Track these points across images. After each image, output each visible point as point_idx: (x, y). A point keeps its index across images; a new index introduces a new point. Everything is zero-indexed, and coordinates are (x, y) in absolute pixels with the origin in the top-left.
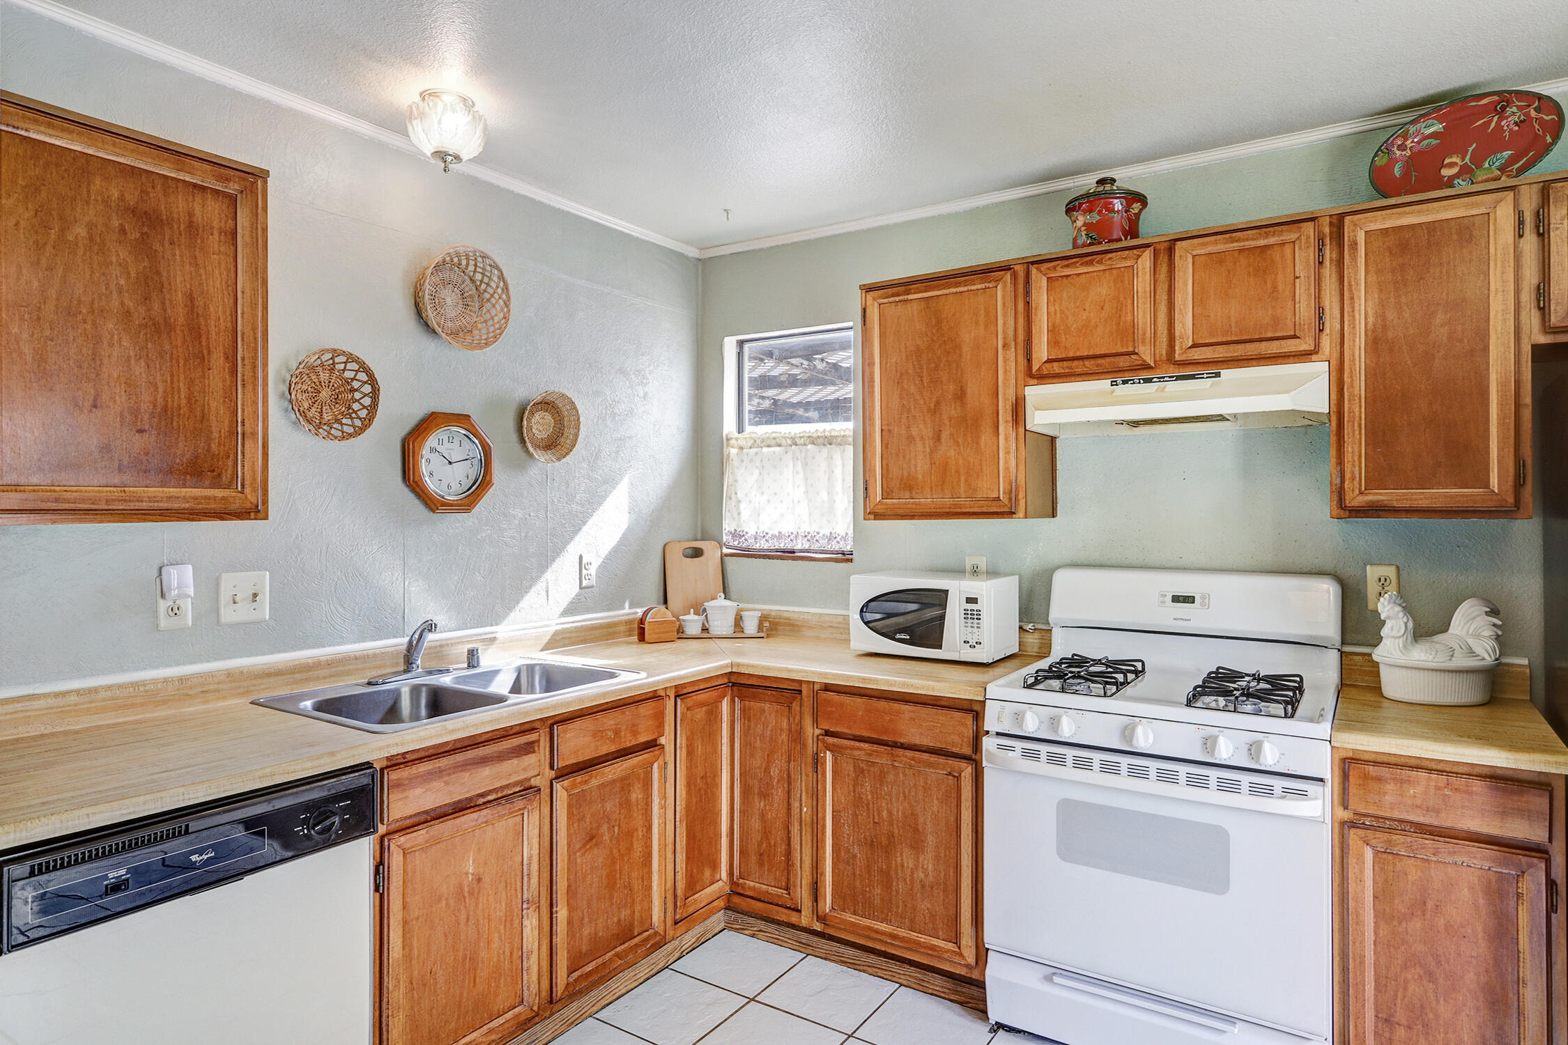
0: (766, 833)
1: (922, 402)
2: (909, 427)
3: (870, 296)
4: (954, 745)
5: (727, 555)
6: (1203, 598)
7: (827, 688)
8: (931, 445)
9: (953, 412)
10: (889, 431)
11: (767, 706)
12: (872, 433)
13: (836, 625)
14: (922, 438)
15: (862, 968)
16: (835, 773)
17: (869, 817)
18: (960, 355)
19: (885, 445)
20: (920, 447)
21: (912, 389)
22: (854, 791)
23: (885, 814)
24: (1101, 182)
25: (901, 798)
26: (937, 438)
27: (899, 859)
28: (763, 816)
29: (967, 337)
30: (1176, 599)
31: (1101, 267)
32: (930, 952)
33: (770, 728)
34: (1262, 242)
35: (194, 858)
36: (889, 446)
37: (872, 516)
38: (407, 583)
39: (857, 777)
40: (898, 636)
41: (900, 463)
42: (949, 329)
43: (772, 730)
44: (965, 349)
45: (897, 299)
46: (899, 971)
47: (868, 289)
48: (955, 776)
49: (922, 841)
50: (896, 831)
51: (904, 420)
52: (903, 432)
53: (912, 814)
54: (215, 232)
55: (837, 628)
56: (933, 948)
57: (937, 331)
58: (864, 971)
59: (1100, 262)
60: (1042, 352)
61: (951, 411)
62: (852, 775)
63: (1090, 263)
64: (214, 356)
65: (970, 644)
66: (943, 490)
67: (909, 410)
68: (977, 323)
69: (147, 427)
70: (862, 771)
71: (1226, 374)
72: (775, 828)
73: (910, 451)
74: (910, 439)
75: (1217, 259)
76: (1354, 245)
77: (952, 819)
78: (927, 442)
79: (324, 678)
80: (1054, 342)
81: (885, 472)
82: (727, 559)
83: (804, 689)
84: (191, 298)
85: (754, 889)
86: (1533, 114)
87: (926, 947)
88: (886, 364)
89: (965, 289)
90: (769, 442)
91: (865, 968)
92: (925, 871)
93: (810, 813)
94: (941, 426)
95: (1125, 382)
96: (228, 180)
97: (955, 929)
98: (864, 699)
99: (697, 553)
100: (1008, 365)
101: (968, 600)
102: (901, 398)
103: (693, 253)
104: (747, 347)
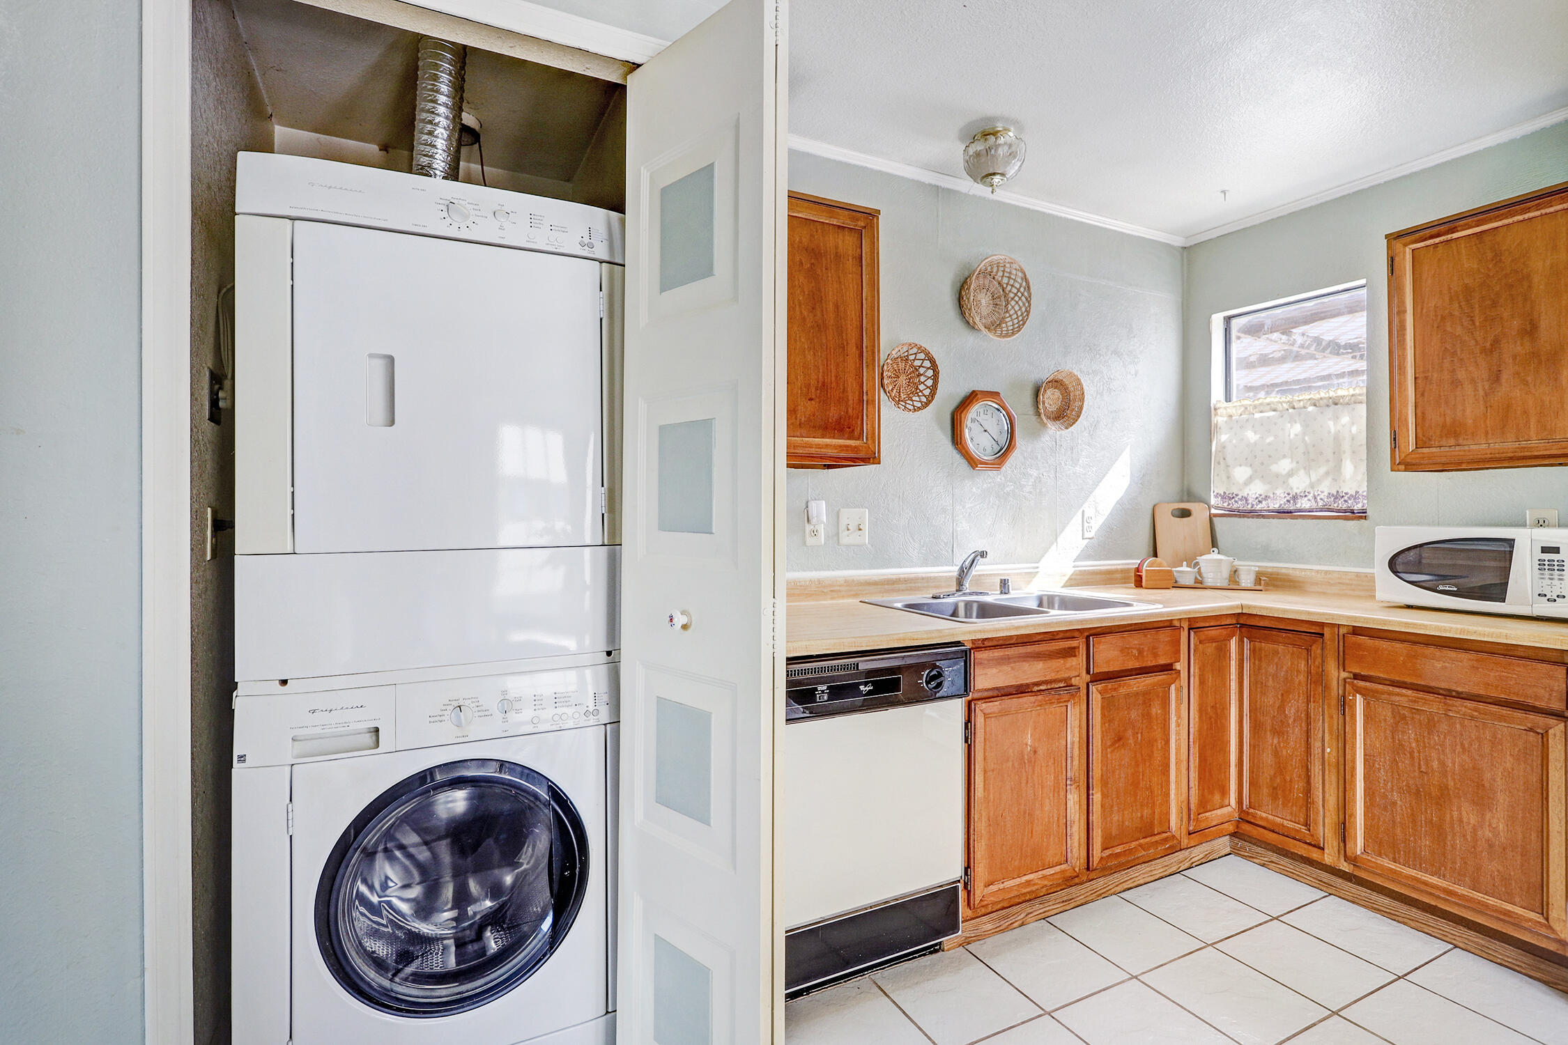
0: (1280, 768)
1: (1473, 343)
2: (1453, 371)
3: (1398, 245)
4: (1537, 698)
5: (1216, 515)
7: (1356, 631)
8: (1487, 387)
9: (1519, 348)
10: (1426, 378)
11: (1281, 648)
12: (1402, 384)
13: (1348, 581)
14: (1473, 381)
15: (1400, 919)
16: (1368, 718)
17: (1413, 765)
18: (1530, 287)
19: (1419, 393)
20: (1469, 389)
21: (1459, 331)
22: (1393, 738)
23: (1435, 764)
25: (1459, 748)
26: (1496, 378)
27: (1455, 814)
28: (1276, 753)
29: (1540, 264)
32: (1502, 917)
33: (1285, 668)
35: (862, 688)
36: (1426, 394)
37: (1402, 467)
38: (955, 524)
39: (1397, 723)
40: (1441, 588)
41: (1442, 410)
42: (1512, 261)
43: (1287, 671)
44: (1536, 279)
45: (1437, 240)
46: (1452, 932)
47: (1393, 238)
48: (1538, 733)
49: (1489, 798)
50: (1451, 783)
51: (1447, 364)
52: (1446, 377)
53: (1474, 768)
54: (850, 258)
55: (1347, 584)
56: (1508, 913)
57: (1495, 265)
58: (1405, 924)
61: (1514, 347)
62: (1390, 720)
64: (850, 346)
65: (1547, 597)
66: (1503, 433)
67: (1454, 354)
69: (814, 397)
70: (1404, 718)
72: (1292, 765)
73: (1456, 397)
74: (1456, 383)
77: (1534, 778)
78: (1480, 385)
79: (903, 590)
81: (1420, 421)
82: (1215, 520)
83: (1327, 631)
84: (837, 307)
85: (1266, 819)
87: (1496, 911)
88: (1422, 309)
89: (1538, 213)
90: (1262, 408)
91: (1405, 920)
92: (1494, 830)
93: (1334, 754)
94: (1500, 366)
96: (858, 220)
97: (1539, 897)
98: (1406, 645)
99: (1185, 514)
101: (1545, 550)
102: (1443, 341)
103: (1178, 241)
104: (1234, 322)
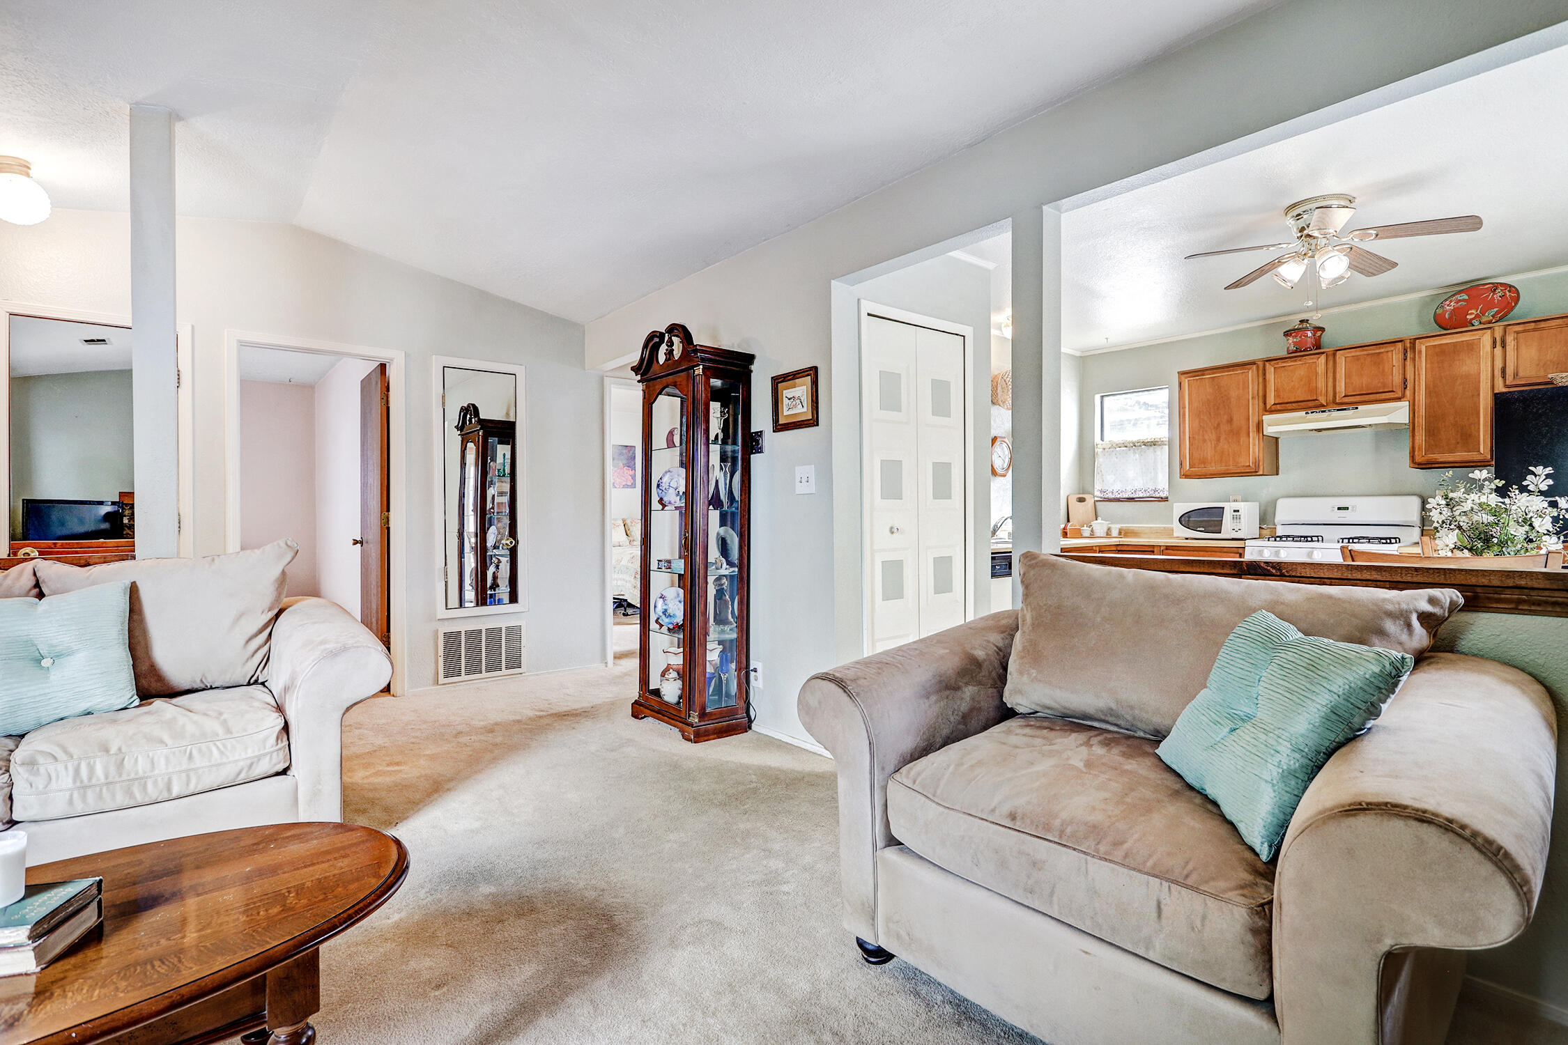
1: (1210, 424)
2: (1203, 436)
3: (1183, 377)
5: (1097, 501)
6: (1353, 507)
7: (1169, 547)
8: (1215, 443)
9: (1226, 428)
10: (1193, 438)
12: (1184, 439)
14: (1210, 440)
18: (1230, 403)
19: (1190, 444)
20: (1209, 443)
21: (1205, 418)
24: (1302, 321)
26: (1218, 440)
29: (1234, 394)
30: (1339, 509)
31: (1301, 363)
34: (1377, 351)
37: (1184, 476)
40: (1198, 529)
41: (1199, 452)
42: (1224, 391)
44: (1232, 400)
45: (1197, 378)
47: (1182, 373)
51: (1201, 432)
52: (1201, 437)
55: (1163, 530)
57: (1218, 392)
59: (1300, 360)
60: (1271, 400)
63: (1296, 361)
65: (1236, 531)
66: (1222, 463)
67: (1204, 428)
68: (1238, 388)
71: (1360, 407)
73: (1204, 447)
74: (1204, 441)
75: (1357, 358)
76: (1420, 352)
78: (1213, 442)
80: (1277, 396)
81: (1190, 456)
82: (1096, 503)
86: (1507, 293)
88: (1191, 407)
90: (1120, 445)
94: (1220, 435)
95: (1312, 413)
99: (1081, 500)
100: (1254, 407)
101: (1235, 511)
102: (1200, 422)
103: (1078, 354)
104: (1106, 399)
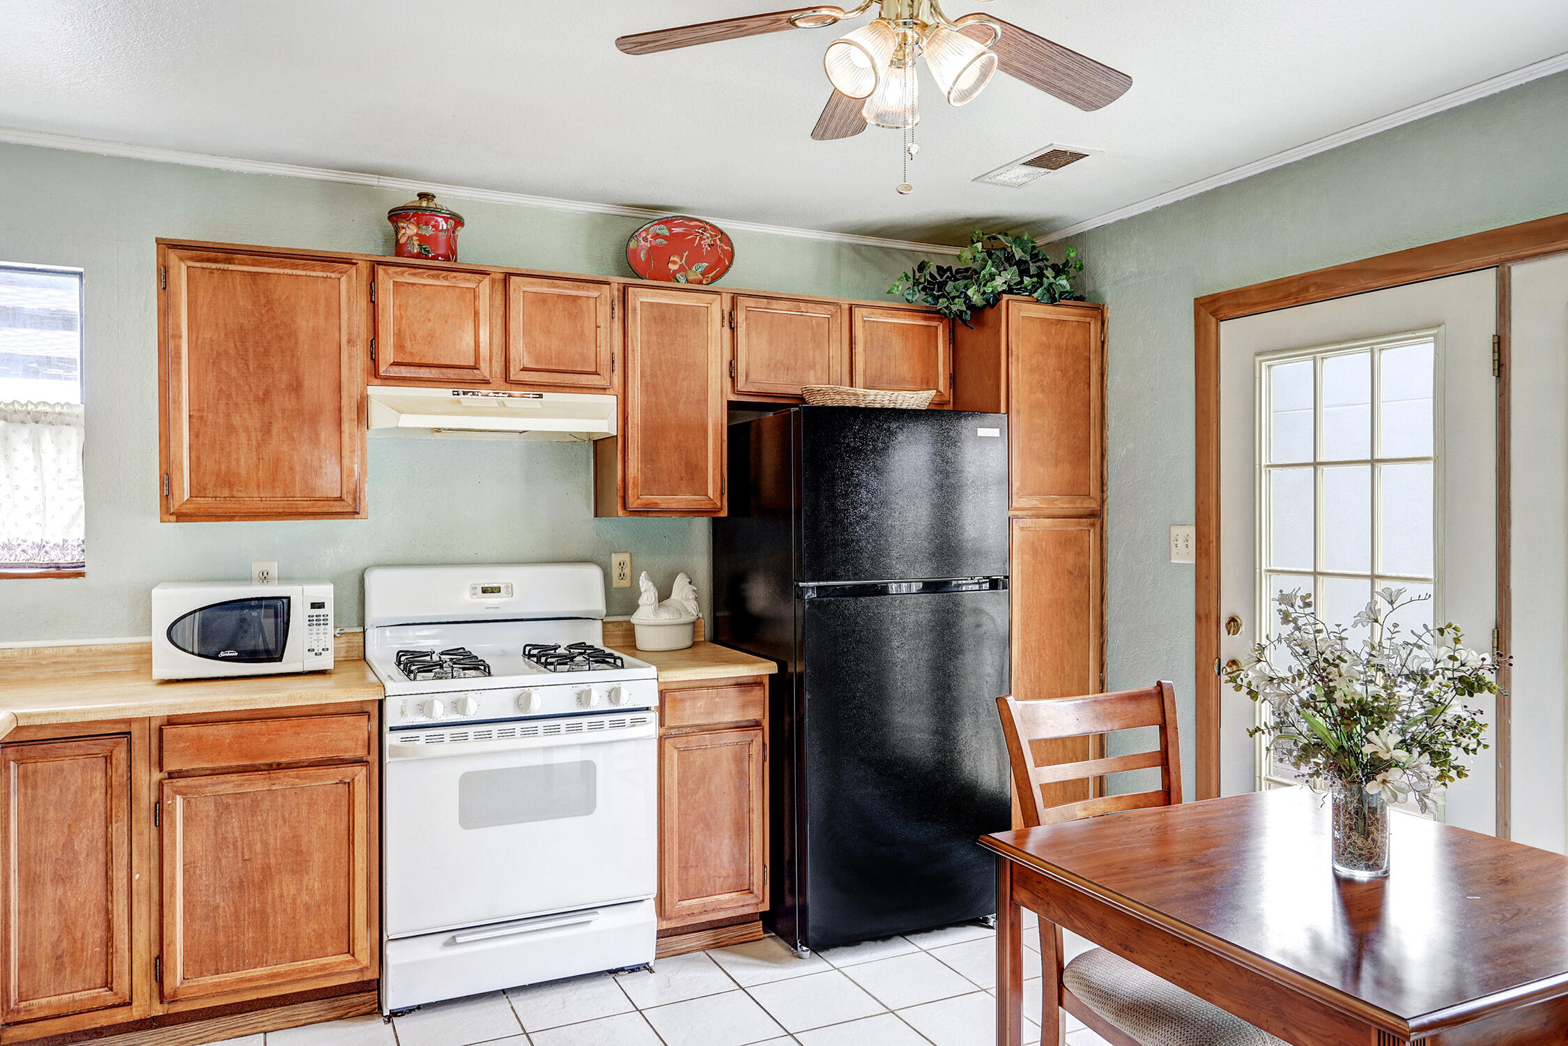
0: (67, 928)
1: (247, 388)
2: (228, 415)
3: (173, 256)
4: (346, 750)
6: (507, 587)
7: (172, 721)
8: (259, 438)
9: (287, 403)
10: (201, 418)
11: (66, 763)
12: (178, 419)
14: (246, 429)
15: (210, 1038)
16: (187, 819)
17: (236, 856)
18: (296, 343)
19: (195, 434)
20: (243, 439)
21: (234, 373)
22: (216, 833)
23: (258, 847)
24: (422, 196)
25: (280, 822)
26: (267, 429)
27: (277, 891)
28: (61, 907)
29: (305, 324)
30: (485, 591)
31: (446, 283)
32: (319, 974)
33: (73, 789)
34: (574, 293)
36: (201, 436)
37: (174, 518)
39: (219, 816)
40: (222, 654)
41: (217, 455)
42: (282, 313)
43: (76, 793)
44: (302, 337)
45: (214, 266)
46: (260, 1020)
47: (167, 246)
48: (345, 783)
49: (306, 861)
50: (273, 861)
51: (222, 407)
52: (221, 421)
53: (293, 837)
56: (323, 967)
57: (267, 312)
58: (214, 1040)
59: (445, 278)
60: (387, 354)
61: (283, 402)
62: (213, 814)
63: (437, 277)
65: (315, 651)
66: (273, 487)
67: (229, 396)
68: (316, 312)
70: (227, 807)
71: (548, 396)
72: (84, 915)
73: (230, 444)
74: (231, 429)
75: (543, 299)
76: (635, 310)
77: (343, 826)
78: (253, 434)
80: (400, 347)
81: (194, 465)
83: (136, 730)
85: (49, 1005)
86: (718, 242)
87: (315, 970)
88: (197, 338)
89: (303, 273)
91: (215, 1036)
92: (311, 893)
93: (145, 878)
94: (271, 417)
95: (465, 393)
97: (346, 938)
98: (233, 725)
100: (355, 360)
101: (314, 606)
102: (218, 381)
